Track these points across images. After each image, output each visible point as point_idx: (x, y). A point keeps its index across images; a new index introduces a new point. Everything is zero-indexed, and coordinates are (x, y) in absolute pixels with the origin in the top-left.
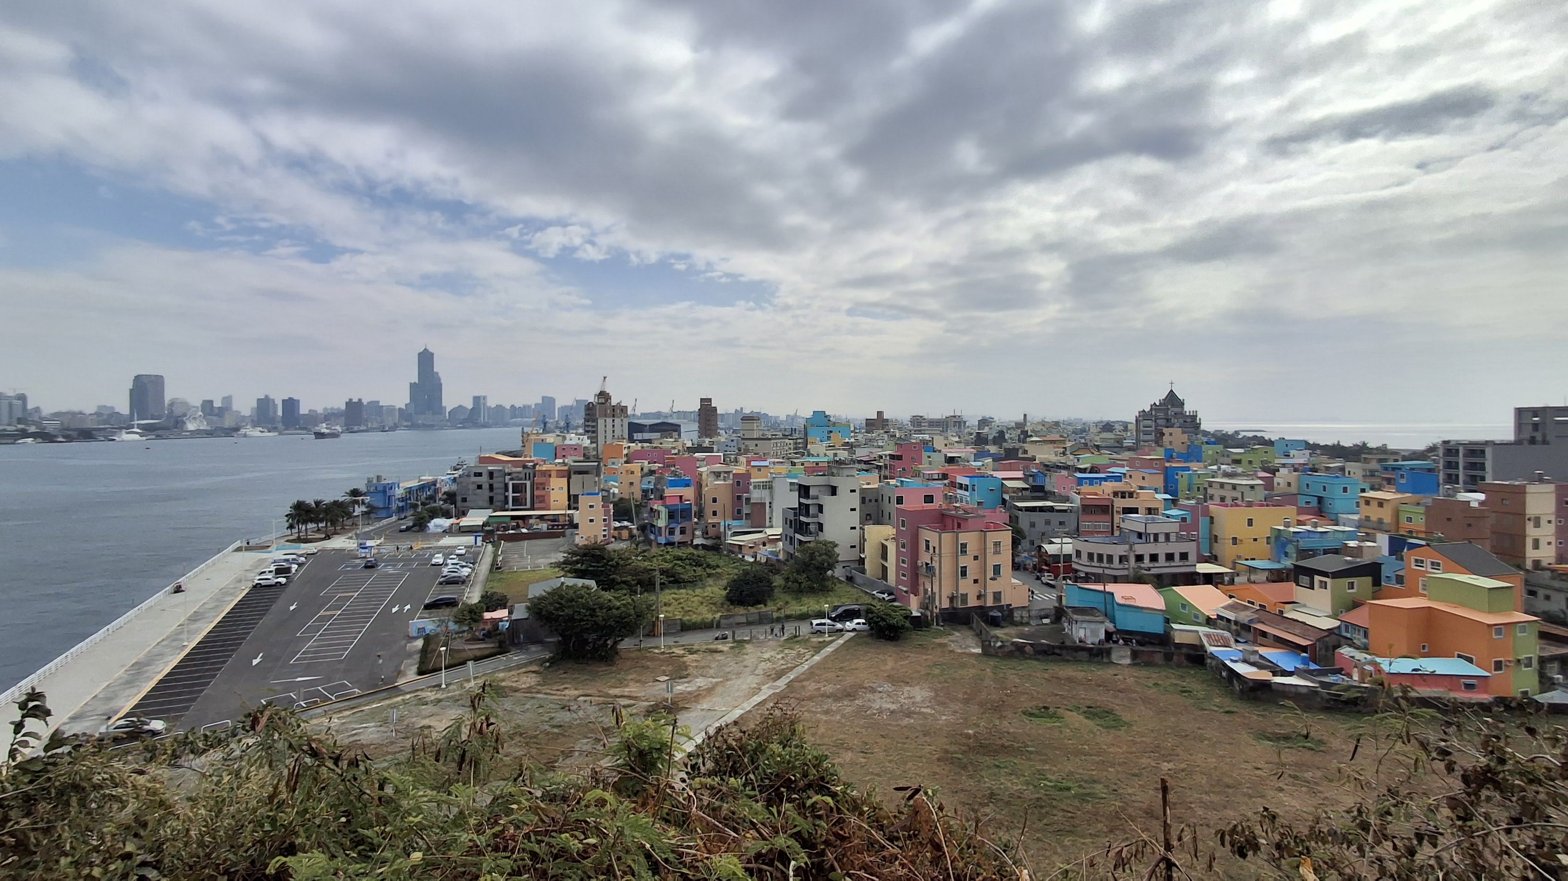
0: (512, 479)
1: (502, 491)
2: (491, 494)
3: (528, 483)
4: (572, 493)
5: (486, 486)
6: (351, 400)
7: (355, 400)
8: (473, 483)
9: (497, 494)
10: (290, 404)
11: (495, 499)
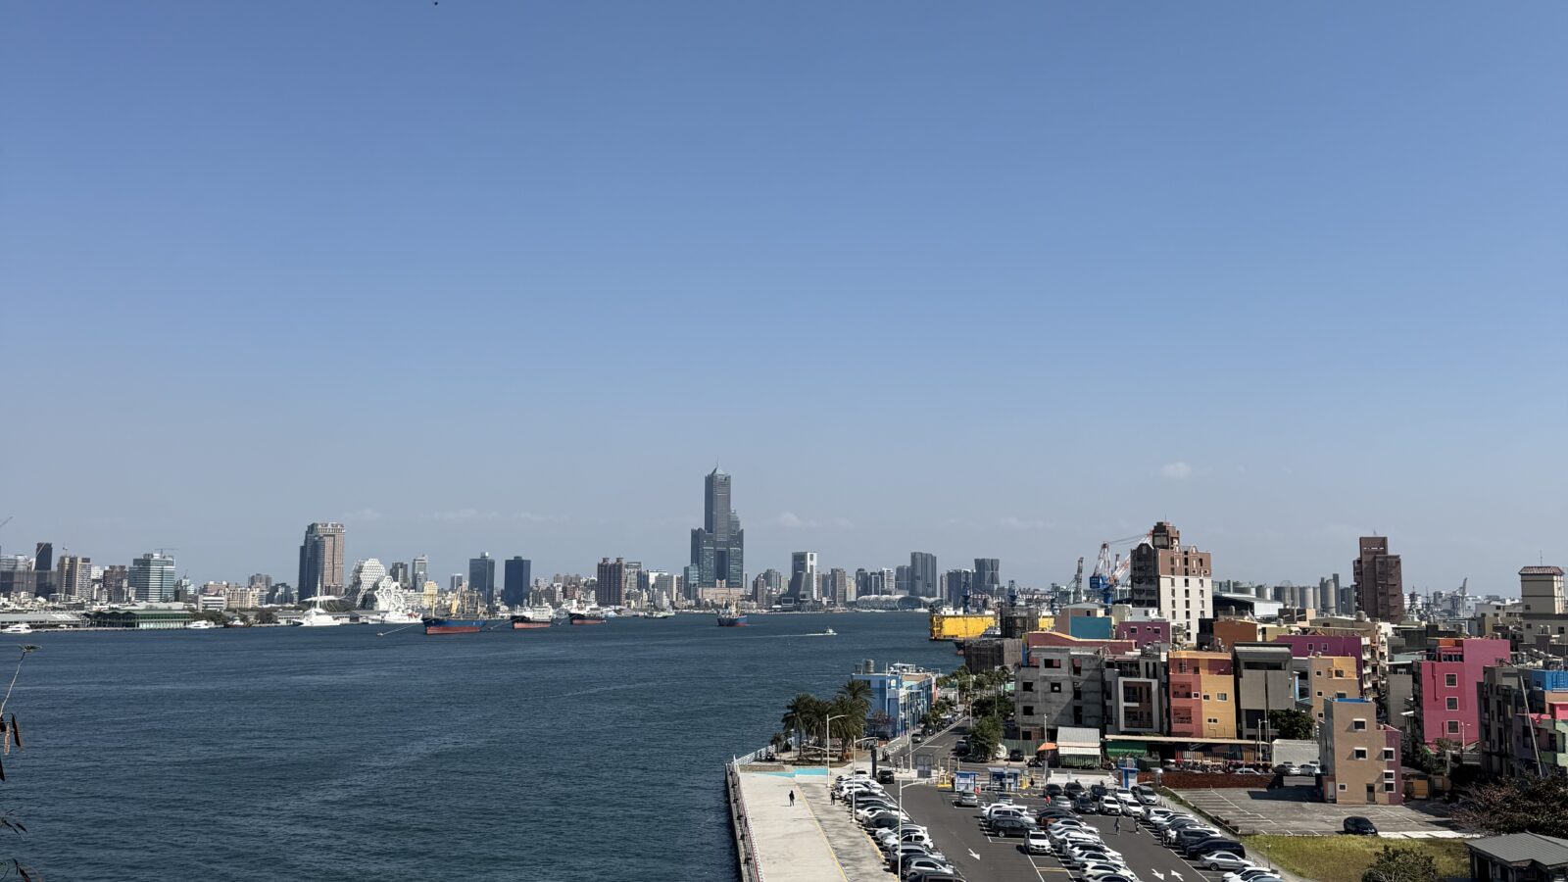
0: (1121, 674)
1: (1098, 697)
2: (1077, 703)
3: (1155, 683)
4: (1243, 706)
5: (1067, 686)
7: (612, 561)
8: (1045, 679)
9: (1087, 702)
11: (1084, 713)
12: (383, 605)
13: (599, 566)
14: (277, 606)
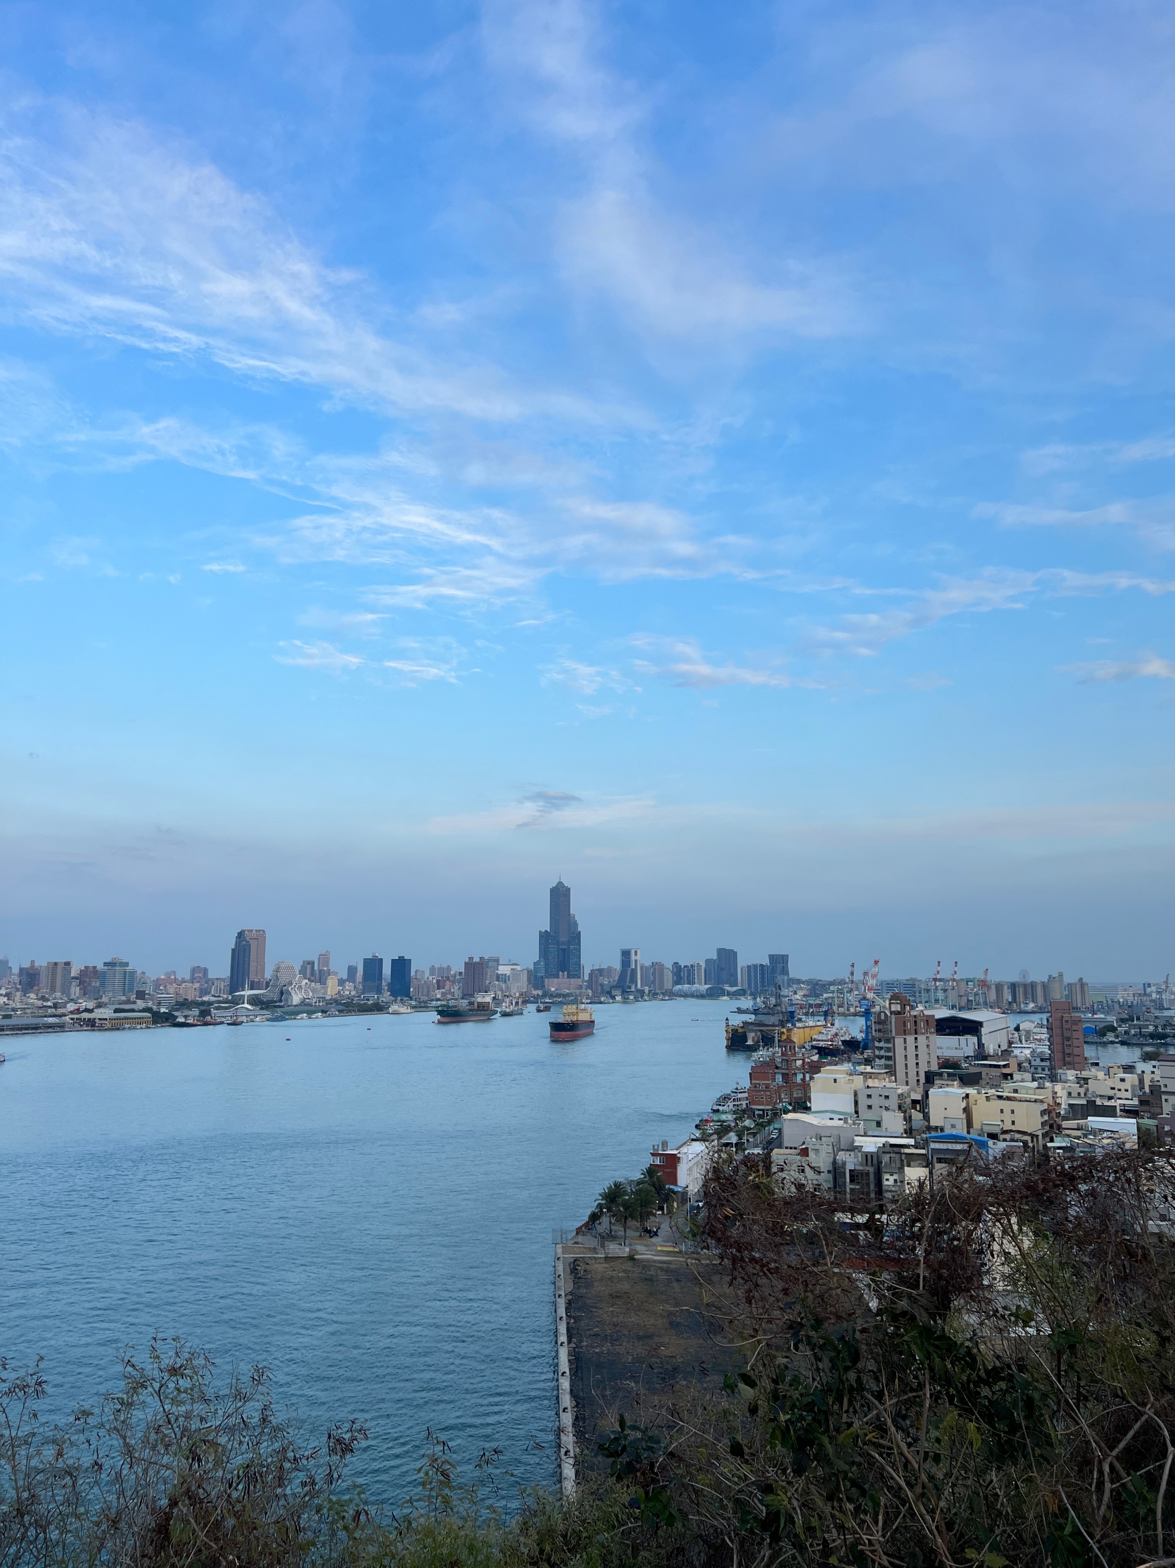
6: (471, 958)
7: (476, 959)
10: (401, 965)
12: (296, 999)
13: (466, 964)
14: (213, 999)
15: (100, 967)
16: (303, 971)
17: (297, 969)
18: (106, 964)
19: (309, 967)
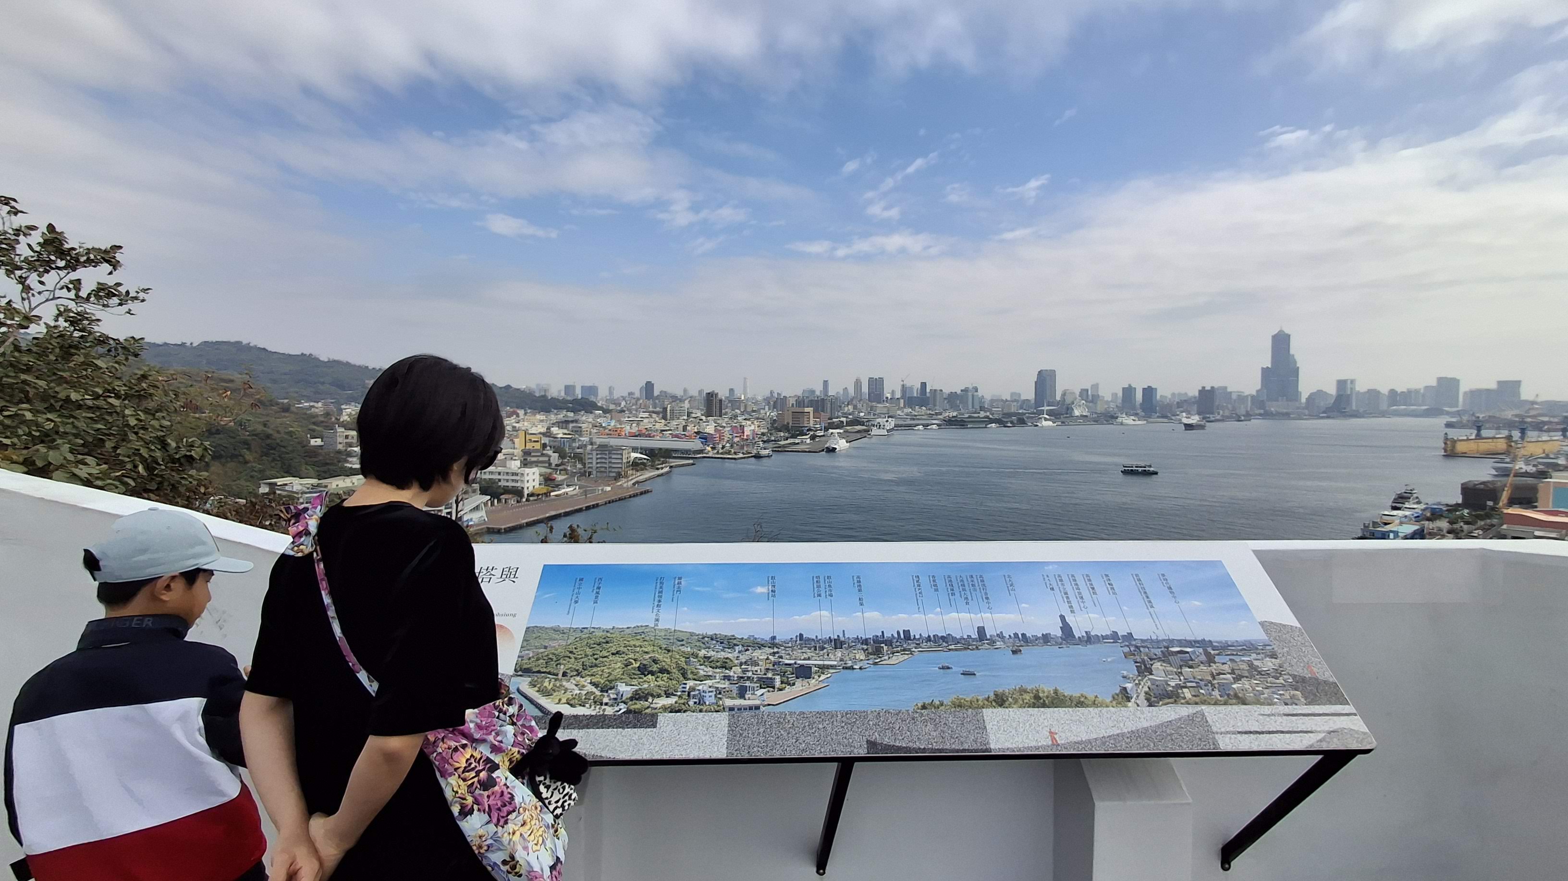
6: (1204, 388)
7: (1208, 388)
10: (1149, 392)
12: (1077, 413)
13: (1200, 391)
14: (1025, 411)
15: (959, 392)
16: (1081, 395)
17: (1078, 394)
18: (962, 391)
19: (1085, 393)
